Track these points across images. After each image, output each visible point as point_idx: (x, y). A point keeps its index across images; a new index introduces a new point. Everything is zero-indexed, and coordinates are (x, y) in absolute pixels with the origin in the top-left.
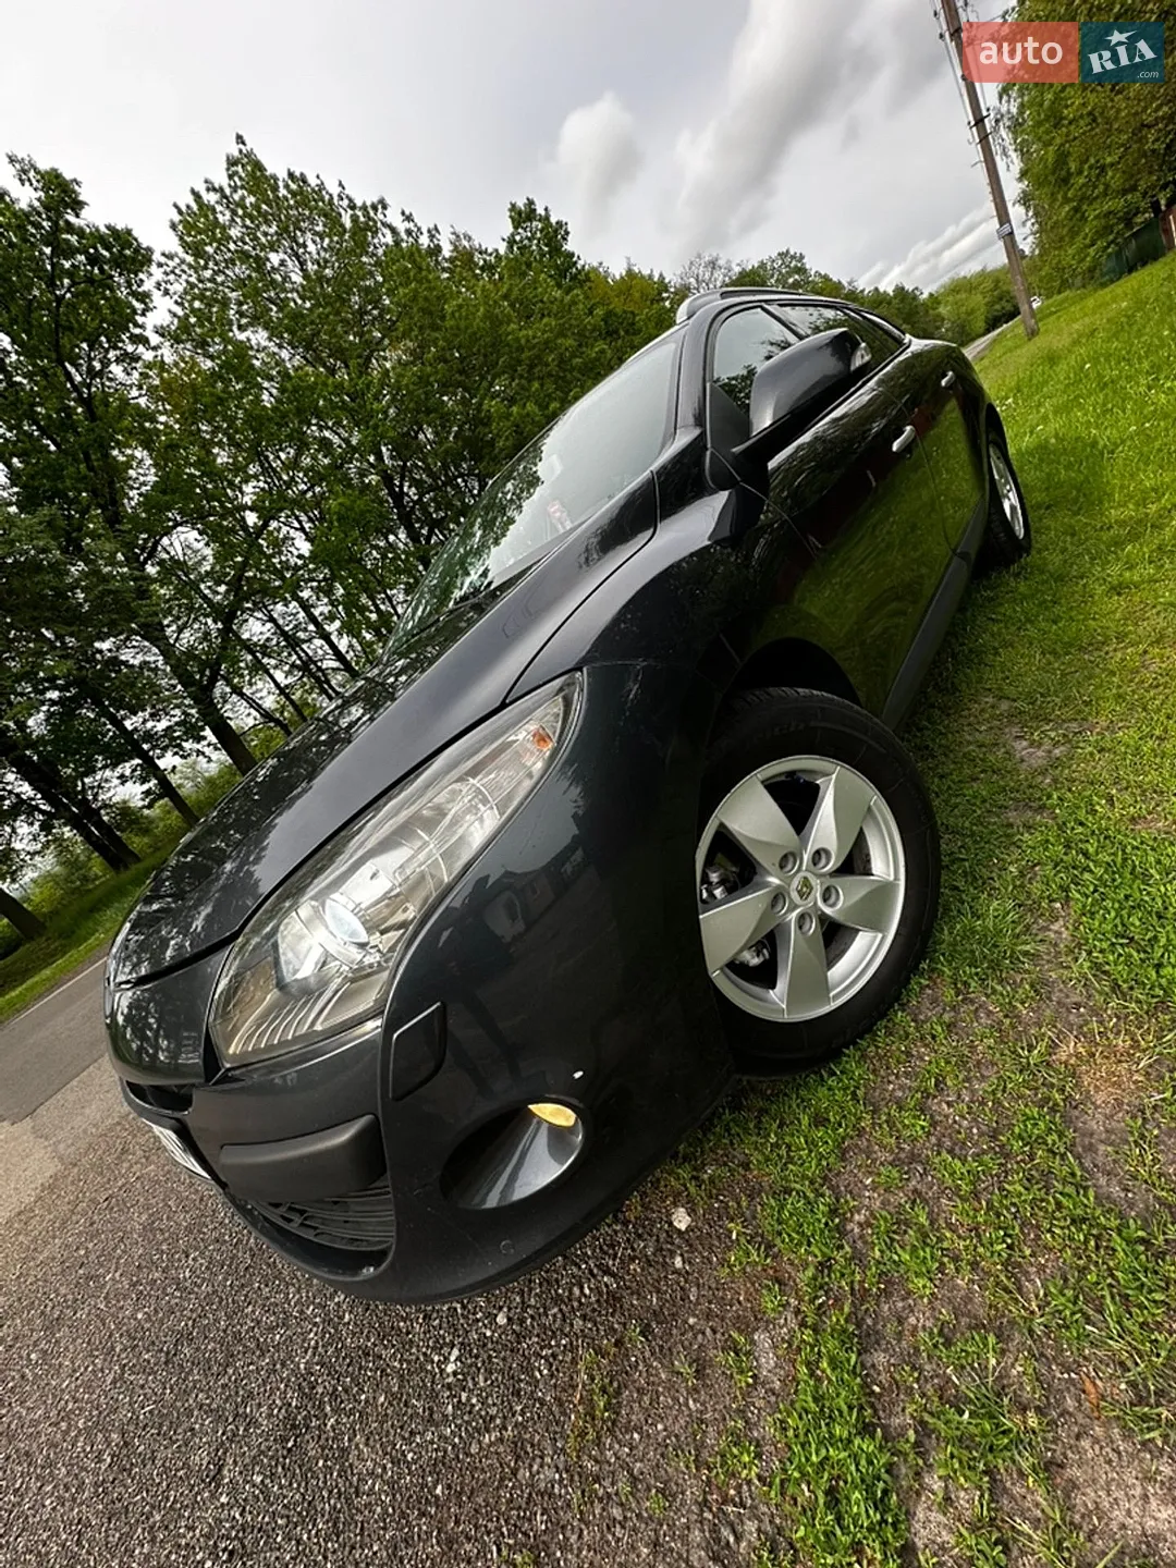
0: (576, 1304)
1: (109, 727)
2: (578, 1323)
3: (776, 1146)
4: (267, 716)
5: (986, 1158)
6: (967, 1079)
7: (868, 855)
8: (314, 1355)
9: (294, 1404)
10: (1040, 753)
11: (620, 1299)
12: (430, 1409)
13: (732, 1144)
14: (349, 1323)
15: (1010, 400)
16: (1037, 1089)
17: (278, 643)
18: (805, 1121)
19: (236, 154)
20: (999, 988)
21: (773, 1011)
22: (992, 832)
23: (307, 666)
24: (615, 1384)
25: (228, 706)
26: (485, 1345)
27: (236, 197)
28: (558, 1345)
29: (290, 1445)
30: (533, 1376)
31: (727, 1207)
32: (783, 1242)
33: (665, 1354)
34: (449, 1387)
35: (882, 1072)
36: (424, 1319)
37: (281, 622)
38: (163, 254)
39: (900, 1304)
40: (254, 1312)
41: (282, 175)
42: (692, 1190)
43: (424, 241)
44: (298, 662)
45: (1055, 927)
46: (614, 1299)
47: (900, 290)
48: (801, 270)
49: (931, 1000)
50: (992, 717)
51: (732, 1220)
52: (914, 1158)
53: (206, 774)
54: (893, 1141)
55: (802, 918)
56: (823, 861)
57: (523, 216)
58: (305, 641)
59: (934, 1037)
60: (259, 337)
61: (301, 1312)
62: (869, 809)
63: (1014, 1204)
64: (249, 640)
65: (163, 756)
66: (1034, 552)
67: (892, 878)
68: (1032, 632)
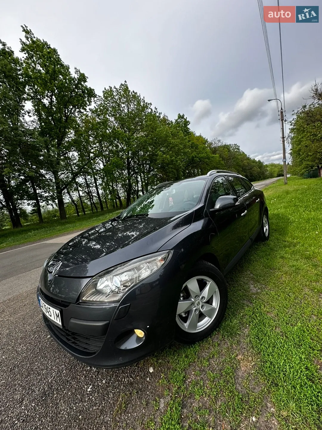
0: (122, 382)
1: (32, 190)
2: (122, 387)
3: (176, 359)
4: (73, 201)
5: (218, 374)
6: (219, 357)
7: (213, 301)
8: (54, 379)
9: (46, 389)
10: (255, 290)
11: (133, 384)
12: (82, 398)
13: (167, 356)
14: (64, 373)
15: (275, 199)
16: (232, 363)
17: (84, 185)
18: (184, 356)
19: (123, 84)
20: (231, 339)
21: (184, 328)
22: (240, 304)
23: (89, 193)
24: (127, 403)
25: (64, 196)
26: (99, 386)
27: (120, 91)
28: (116, 391)
29: (43, 399)
30: (109, 396)
31: (162, 370)
32: (172, 381)
33: (140, 399)
34: (88, 394)
35: (202, 350)
36: (85, 377)
37: (87, 180)
38: (98, 96)
39: (192, 401)
40: (38, 364)
41: (132, 91)
42: (156, 364)
43: (157, 114)
44: (87, 192)
45: (246, 330)
46: (131, 384)
47: (259, 161)
48: (238, 149)
49: (216, 338)
50: (248, 277)
51: (162, 373)
52: (203, 371)
53: (49, 209)
54: (201, 365)
55: (196, 310)
56: (203, 299)
57: (181, 117)
58: (91, 187)
59: (215, 346)
60: (112, 119)
61: (52, 367)
62: (215, 291)
63: (220, 386)
64: (77, 182)
65: (42, 202)
66: (268, 241)
67: (216, 307)
68: (262, 260)
